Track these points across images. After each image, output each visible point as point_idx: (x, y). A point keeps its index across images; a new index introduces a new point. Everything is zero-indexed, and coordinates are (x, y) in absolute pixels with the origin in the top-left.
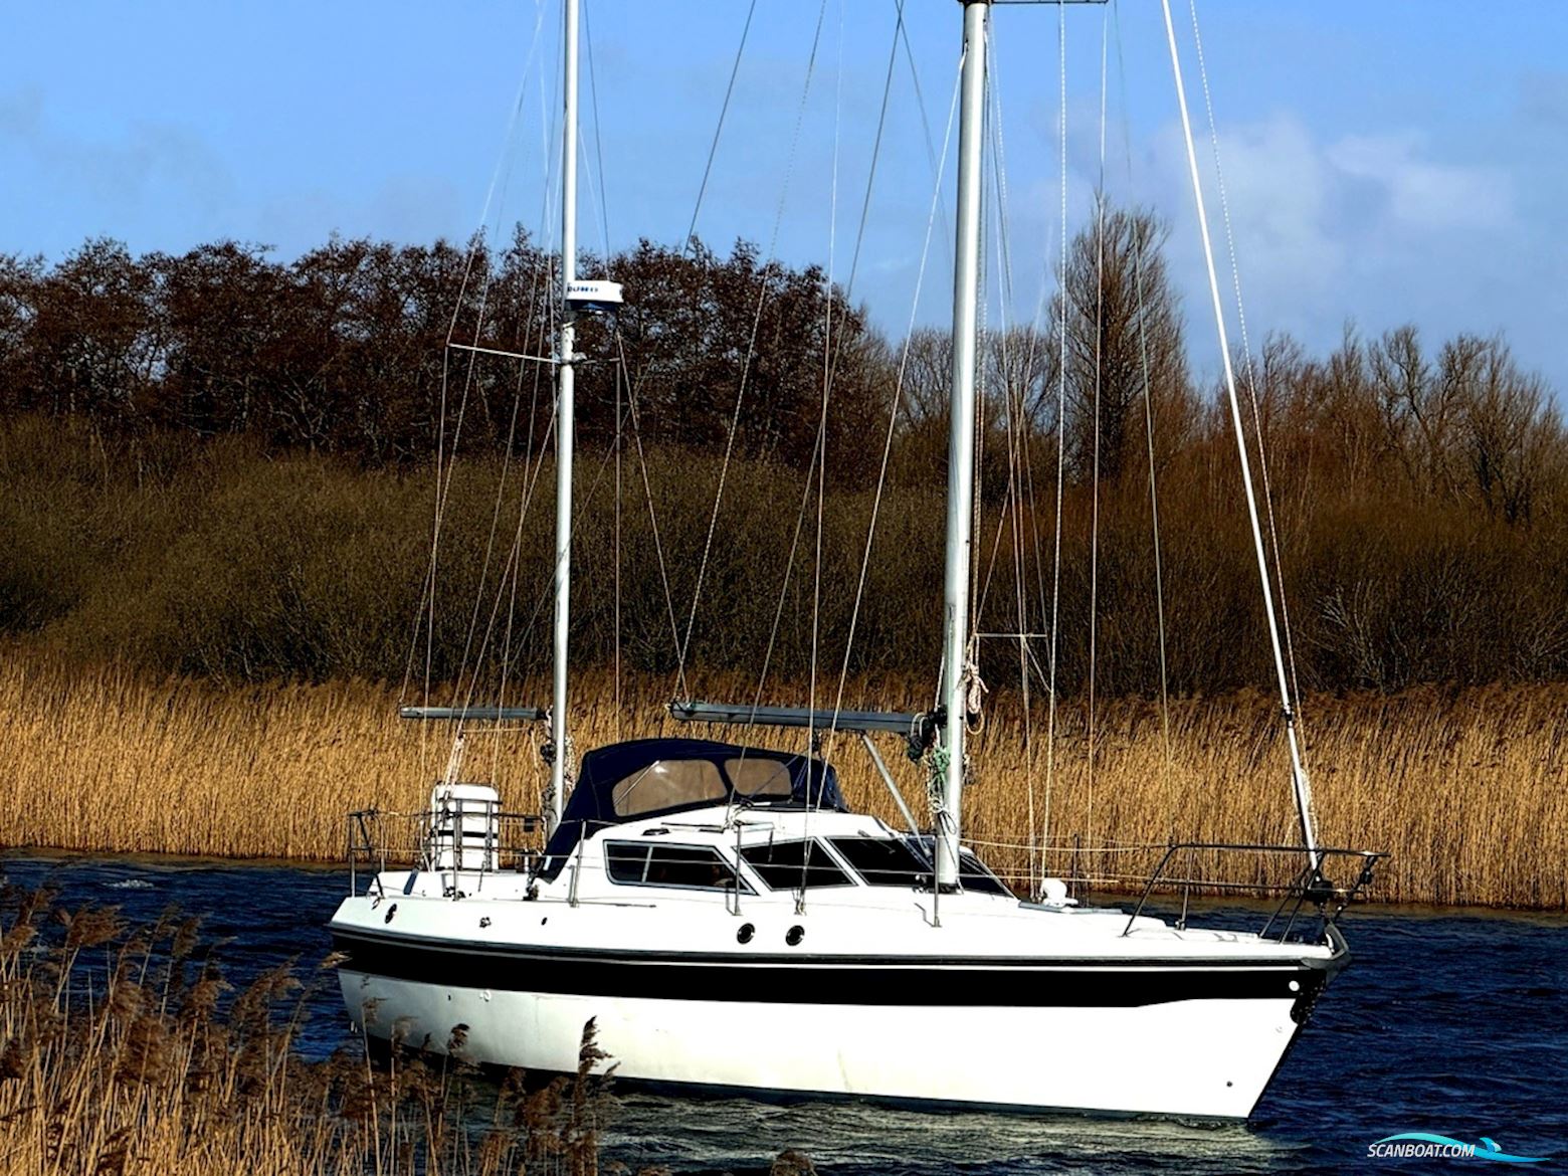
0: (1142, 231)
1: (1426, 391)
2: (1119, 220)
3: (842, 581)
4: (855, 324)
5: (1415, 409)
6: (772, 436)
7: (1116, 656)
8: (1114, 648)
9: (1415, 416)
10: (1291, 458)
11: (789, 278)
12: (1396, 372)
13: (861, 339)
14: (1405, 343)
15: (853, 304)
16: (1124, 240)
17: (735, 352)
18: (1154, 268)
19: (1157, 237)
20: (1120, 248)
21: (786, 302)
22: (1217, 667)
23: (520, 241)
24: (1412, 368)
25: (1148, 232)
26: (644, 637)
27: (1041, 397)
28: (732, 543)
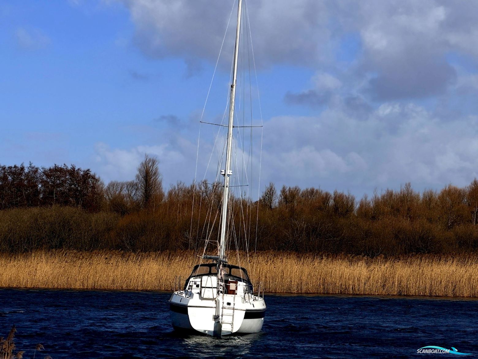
0: (154, 162)
1: (209, 192)
2: (150, 160)
3: (92, 230)
4: (97, 180)
5: (207, 195)
6: (81, 202)
7: (145, 244)
8: (144, 243)
9: (207, 197)
10: (183, 205)
11: (84, 171)
12: (203, 188)
13: (99, 183)
14: (205, 183)
15: (97, 177)
16: (150, 164)
17: (73, 186)
18: (157, 169)
19: (157, 163)
20: (150, 165)
21: (83, 176)
22: (164, 246)
23: (30, 165)
24: (206, 187)
25: (155, 162)
26: (53, 242)
27: (134, 194)
28: (70, 223)
